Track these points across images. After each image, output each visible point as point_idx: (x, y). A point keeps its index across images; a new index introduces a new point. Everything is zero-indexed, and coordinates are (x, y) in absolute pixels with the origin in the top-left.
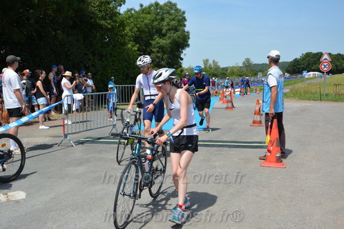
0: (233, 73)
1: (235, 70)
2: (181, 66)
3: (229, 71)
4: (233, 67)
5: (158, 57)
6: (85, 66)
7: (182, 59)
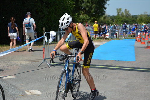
0: (141, 21)
1: (144, 18)
2: (104, 14)
3: (138, 19)
4: (142, 15)
5: (88, 6)
6: (36, 11)
7: (105, 8)
